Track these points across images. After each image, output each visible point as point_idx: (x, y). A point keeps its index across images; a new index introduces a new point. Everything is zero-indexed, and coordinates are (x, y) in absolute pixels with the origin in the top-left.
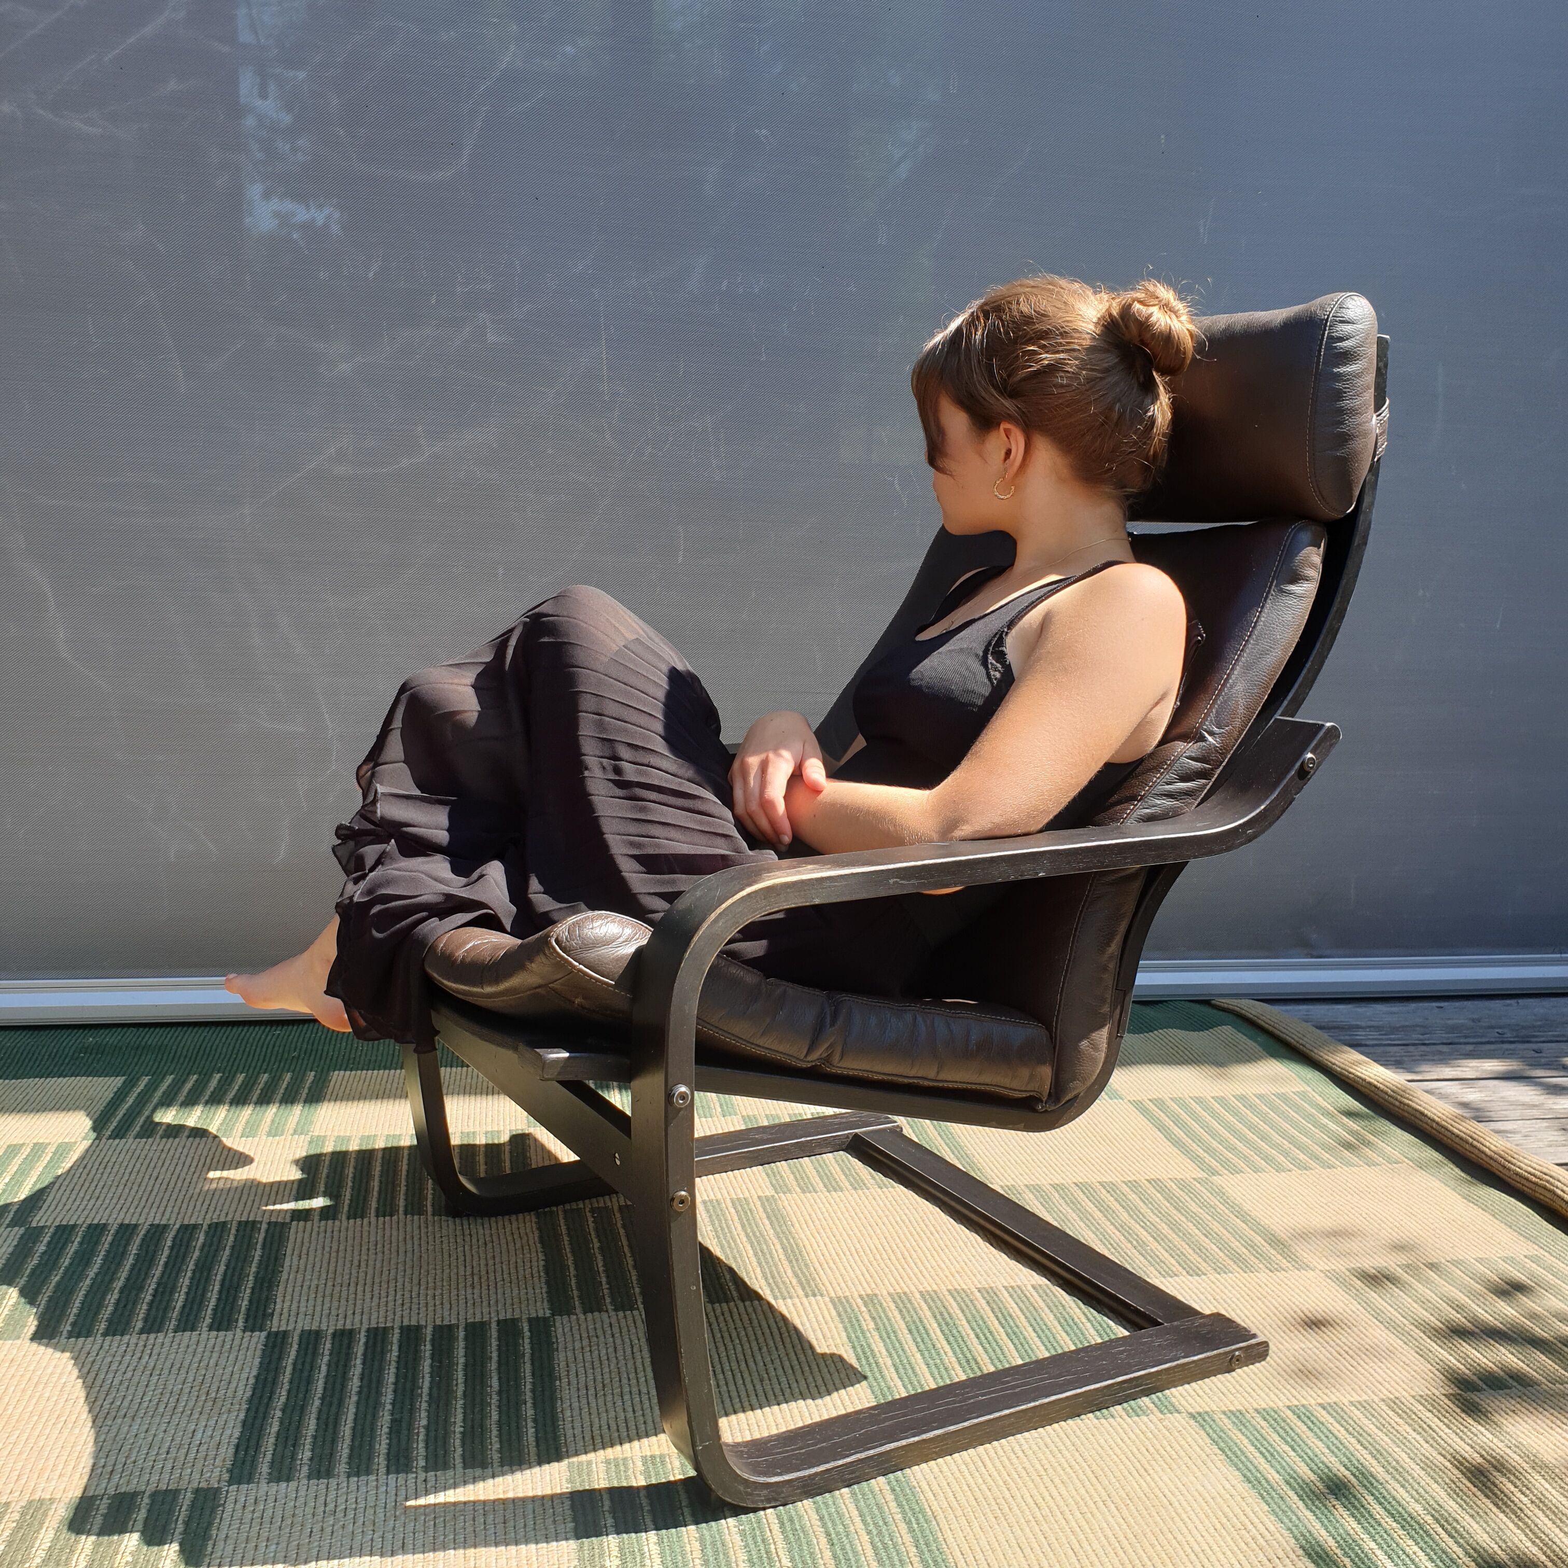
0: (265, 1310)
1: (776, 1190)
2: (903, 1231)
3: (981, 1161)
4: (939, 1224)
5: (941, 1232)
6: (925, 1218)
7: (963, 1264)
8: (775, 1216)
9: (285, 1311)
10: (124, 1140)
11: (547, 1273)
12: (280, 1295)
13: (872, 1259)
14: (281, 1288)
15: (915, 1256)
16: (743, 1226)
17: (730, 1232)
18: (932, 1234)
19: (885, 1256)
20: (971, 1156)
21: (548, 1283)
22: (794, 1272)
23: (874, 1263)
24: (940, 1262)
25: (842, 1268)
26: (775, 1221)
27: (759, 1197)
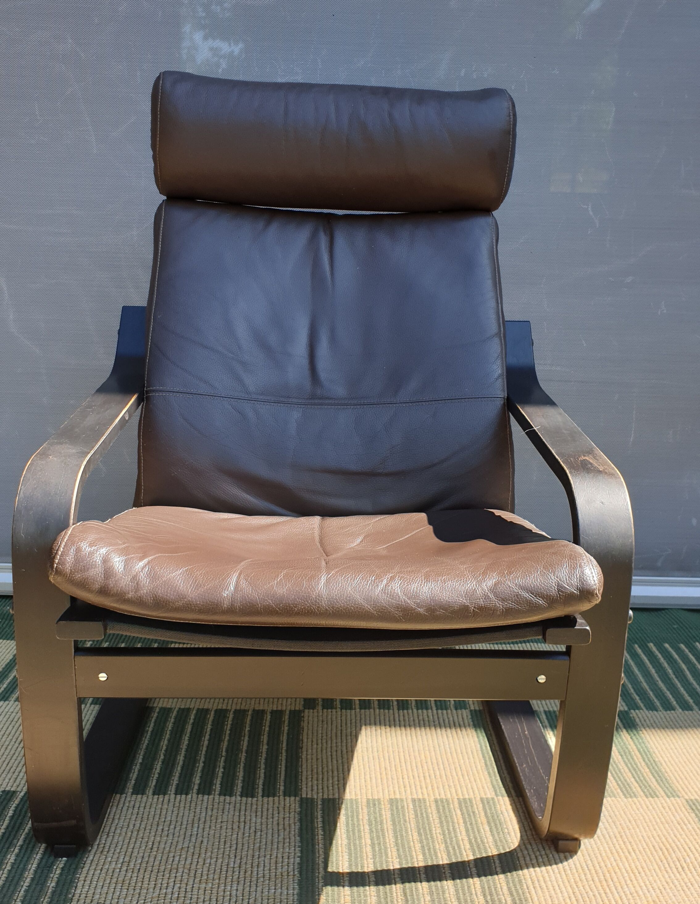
0: (66, 895)
1: (495, 791)
2: (604, 848)
3: (668, 770)
4: (635, 841)
5: (637, 852)
6: (623, 834)
7: (658, 892)
8: (494, 821)
9: (83, 896)
10: (7, 702)
11: (300, 873)
12: (82, 878)
13: (578, 879)
14: (85, 870)
15: (615, 879)
16: (467, 831)
17: (456, 837)
18: (629, 853)
19: (589, 876)
20: (659, 764)
21: (300, 883)
22: (509, 889)
23: (580, 884)
24: (638, 889)
25: (551, 888)
26: (494, 828)
27: (482, 799)
